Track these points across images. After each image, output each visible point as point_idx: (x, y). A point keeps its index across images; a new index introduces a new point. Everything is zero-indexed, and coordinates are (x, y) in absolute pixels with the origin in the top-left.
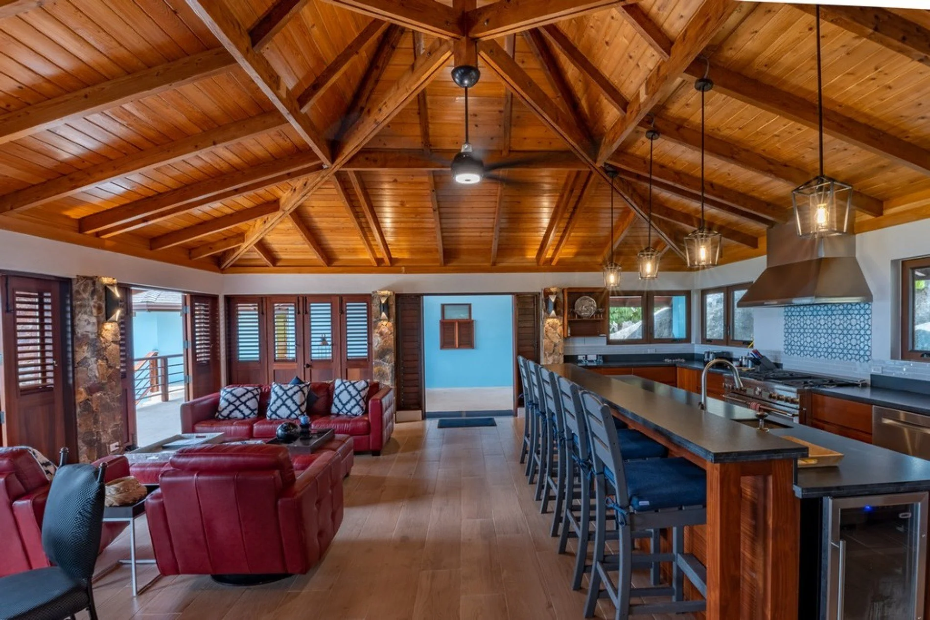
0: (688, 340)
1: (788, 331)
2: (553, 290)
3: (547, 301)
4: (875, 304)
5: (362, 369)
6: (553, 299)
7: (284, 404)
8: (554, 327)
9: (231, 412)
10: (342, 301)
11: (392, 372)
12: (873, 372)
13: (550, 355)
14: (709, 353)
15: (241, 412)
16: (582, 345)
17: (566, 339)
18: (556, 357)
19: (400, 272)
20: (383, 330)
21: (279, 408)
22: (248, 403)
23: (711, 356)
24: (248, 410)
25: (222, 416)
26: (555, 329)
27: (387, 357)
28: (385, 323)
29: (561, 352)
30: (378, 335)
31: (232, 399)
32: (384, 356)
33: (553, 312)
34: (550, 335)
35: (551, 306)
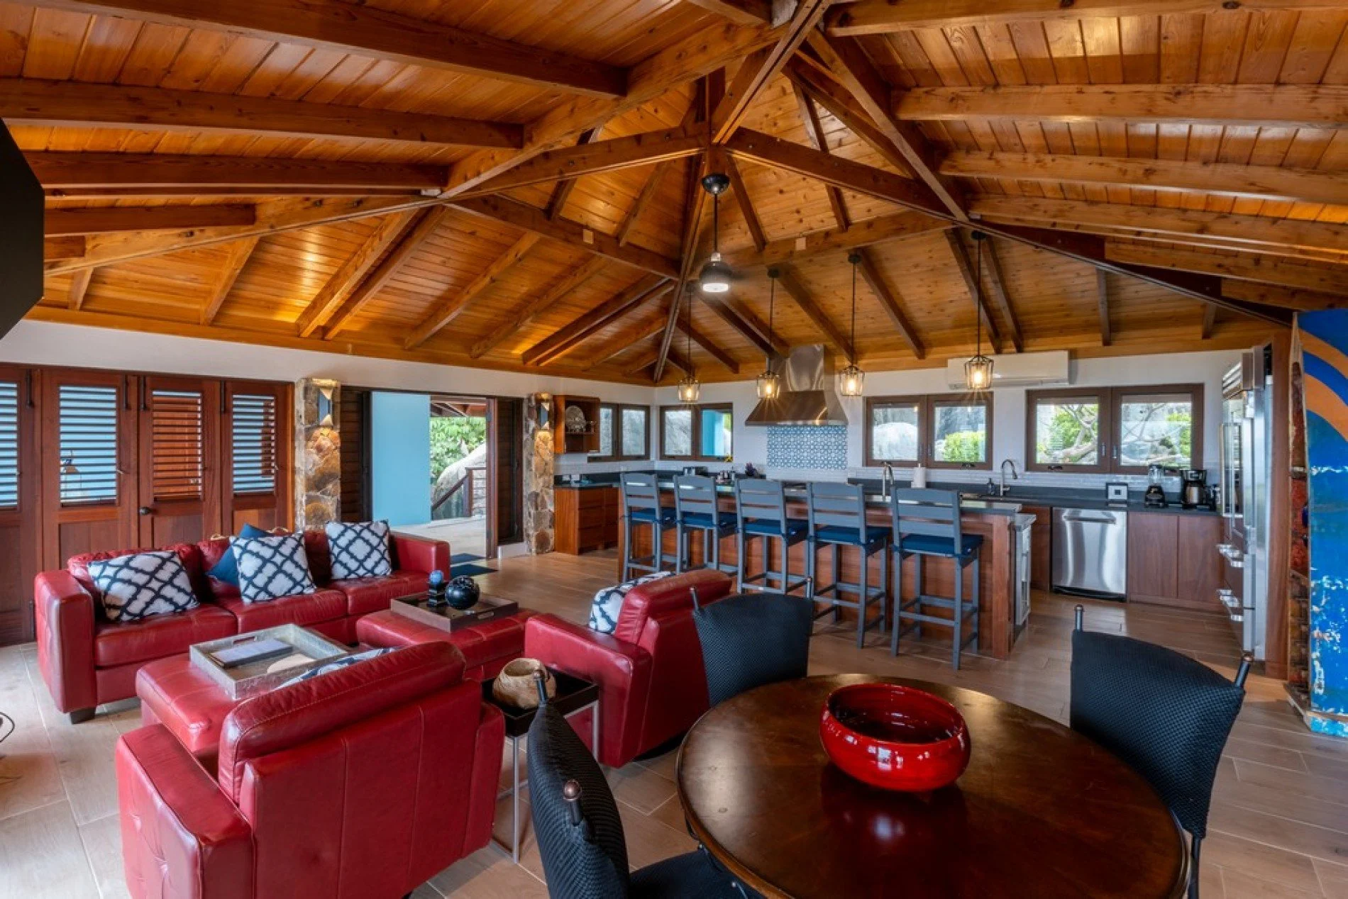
0: (646, 457)
1: (771, 447)
2: (544, 396)
3: (539, 408)
4: (850, 428)
5: (263, 511)
6: (546, 406)
7: (280, 570)
8: (545, 441)
9: (148, 604)
10: (225, 390)
11: (337, 511)
12: (850, 476)
13: (541, 475)
14: (689, 469)
15: (170, 601)
16: (566, 463)
17: (556, 455)
18: (547, 478)
19: (344, 352)
20: (323, 442)
21: (271, 579)
22: (177, 582)
23: (693, 471)
24: (181, 595)
25: (129, 614)
26: (546, 444)
27: (330, 486)
28: (326, 431)
29: (552, 471)
30: (314, 451)
31: (142, 579)
32: (325, 484)
33: (547, 425)
34: (541, 451)
35: (544, 415)
